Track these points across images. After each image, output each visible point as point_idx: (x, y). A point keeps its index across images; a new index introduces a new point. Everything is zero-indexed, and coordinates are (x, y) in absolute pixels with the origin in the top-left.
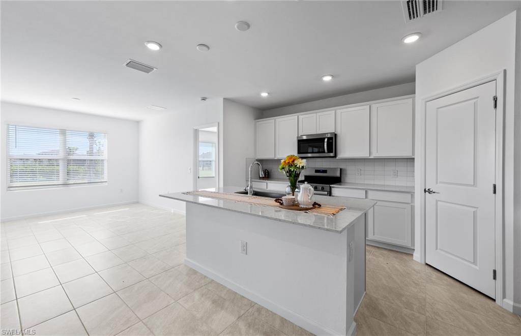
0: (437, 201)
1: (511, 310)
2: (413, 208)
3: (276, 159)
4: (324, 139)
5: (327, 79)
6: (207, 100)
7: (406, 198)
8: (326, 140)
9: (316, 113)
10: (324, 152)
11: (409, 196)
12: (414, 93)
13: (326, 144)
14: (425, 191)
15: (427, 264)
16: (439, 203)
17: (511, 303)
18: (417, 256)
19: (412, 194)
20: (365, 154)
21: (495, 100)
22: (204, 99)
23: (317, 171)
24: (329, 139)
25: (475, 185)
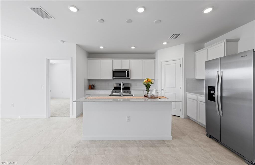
0: (165, 93)
1: (184, 118)
3: (100, 79)
4: (126, 71)
5: (133, 48)
6: (64, 43)
8: (127, 72)
9: (121, 60)
10: (126, 77)
13: (127, 73)
14: (161, 90)
17: (184, 116)
21: (180, 65)
22: (62, 42)
23: (120, 85)
25: (175, 87)
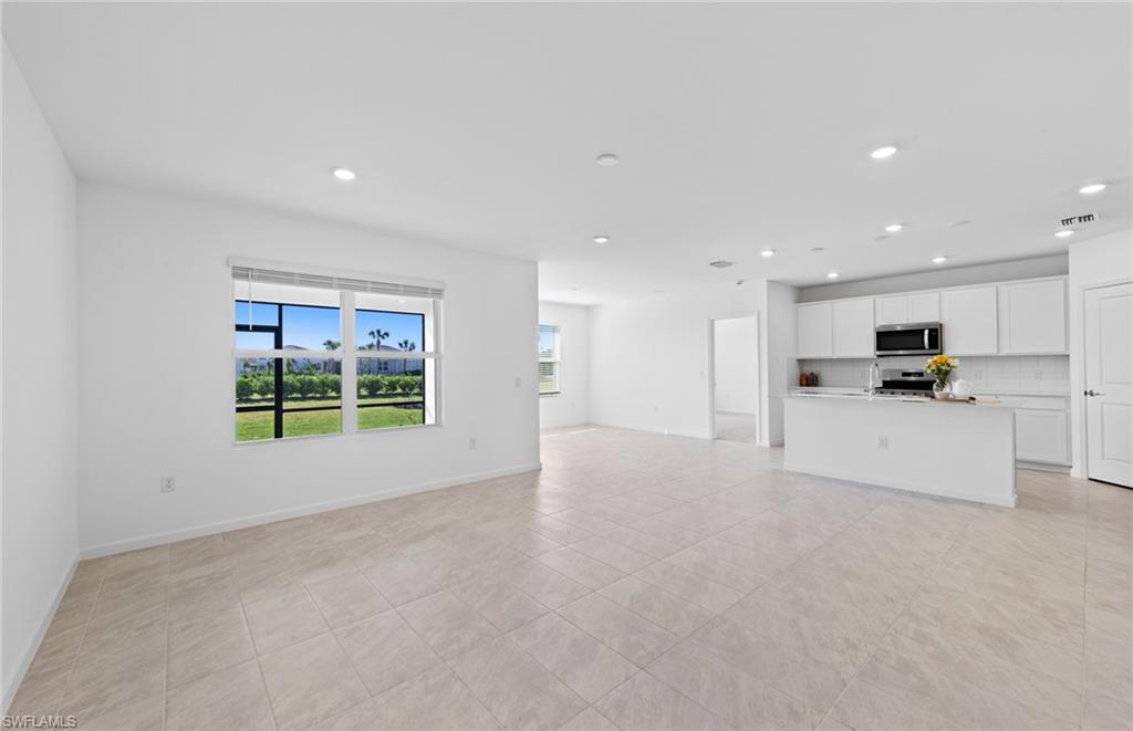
0: (1102, 404)
2: (1068, 417)
3: (835, 358)
4: (922, 331)
5: (939, 260)
6: (743, 283)
7: (1059, 404)
8: (926, 332)
9: (907, 295)
10: (923, 348)
11: (1063, 401)
12: (1068, 273)
13: (926, 337)
14: (1086, 393)
15: (1090, 479)
16: (1105, 406)
18: (1077, 473)
19: (1066, 398)
20: (992, 351)
22: (740, 283)
23: (905, 374)
24: (931, 331)
